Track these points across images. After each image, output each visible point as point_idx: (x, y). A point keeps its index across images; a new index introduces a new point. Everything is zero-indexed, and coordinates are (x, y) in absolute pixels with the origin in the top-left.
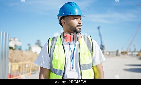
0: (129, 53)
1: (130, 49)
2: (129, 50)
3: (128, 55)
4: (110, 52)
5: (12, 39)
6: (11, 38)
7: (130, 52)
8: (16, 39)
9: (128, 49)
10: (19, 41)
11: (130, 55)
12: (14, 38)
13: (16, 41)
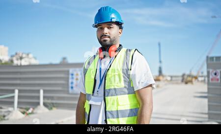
0: (200, 79)
1: (202, 73)
2: (200, 74)
3: (198, 81)
4: (171, 77)
5: (24, 56)
6: (22, 54)
7: (202, 77)
8: (31, 56)
9: (198, 73)
10: (35, 58)
11: (202, 81)
12: (28, 55)
13: (30, 59)
